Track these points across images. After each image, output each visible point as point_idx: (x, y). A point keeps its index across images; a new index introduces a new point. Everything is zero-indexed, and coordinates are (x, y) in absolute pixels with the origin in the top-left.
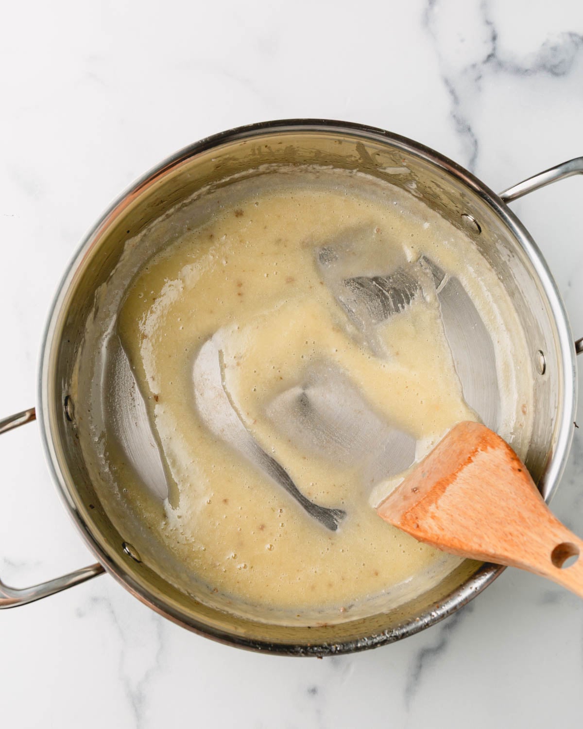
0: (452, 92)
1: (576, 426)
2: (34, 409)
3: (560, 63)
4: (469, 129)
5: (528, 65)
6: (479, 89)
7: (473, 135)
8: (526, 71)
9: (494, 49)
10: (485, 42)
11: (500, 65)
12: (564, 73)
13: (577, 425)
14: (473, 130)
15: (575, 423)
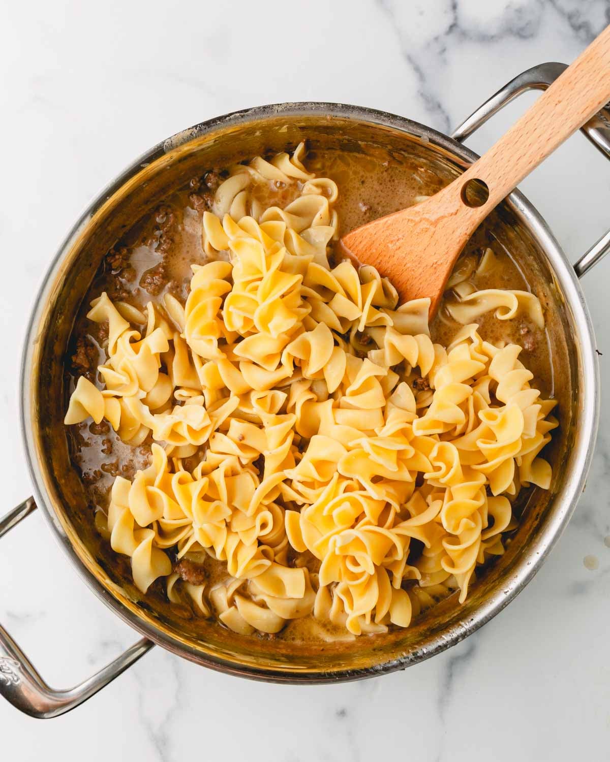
0: (417, 69)
1: (599, 354)
2: (32, 497)
3: (527, 24)
4: (439, 106)
5: (493, 31)
6: (445, 62)
7: (443, 112)
8: (492, 37)
9: (456, 18)
10: (446, 12)
11: (464, 35)
12: (532, 35)
13: (600, 352)
14: (444, 106)
15: (597, 351)
